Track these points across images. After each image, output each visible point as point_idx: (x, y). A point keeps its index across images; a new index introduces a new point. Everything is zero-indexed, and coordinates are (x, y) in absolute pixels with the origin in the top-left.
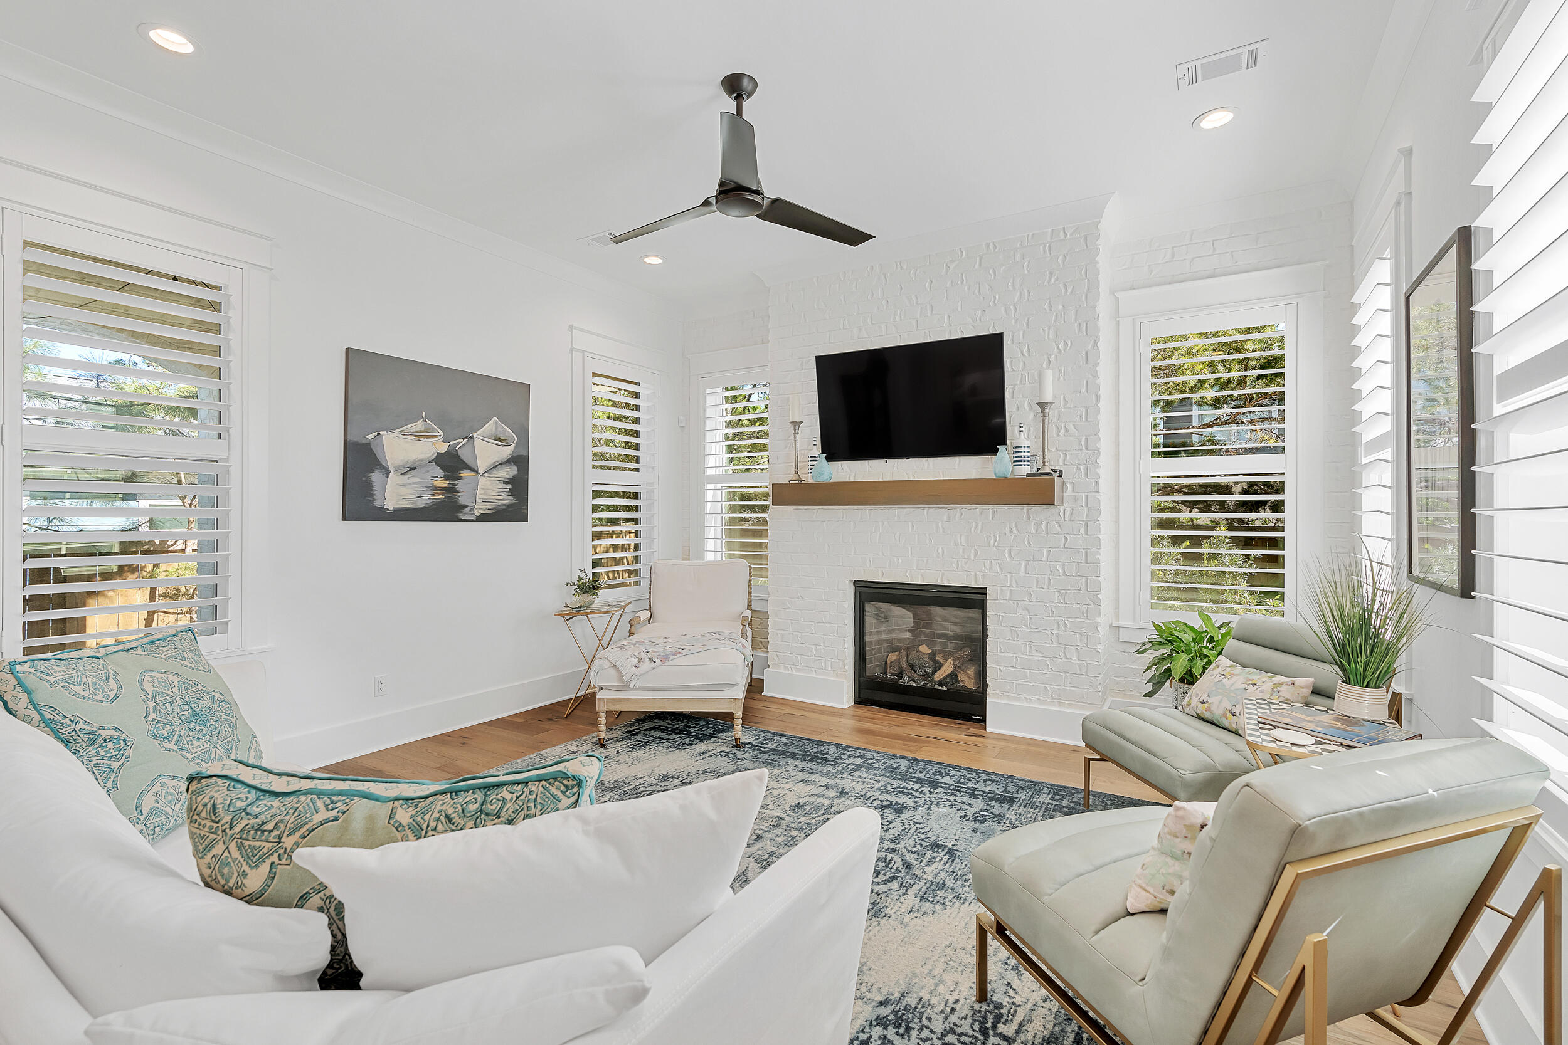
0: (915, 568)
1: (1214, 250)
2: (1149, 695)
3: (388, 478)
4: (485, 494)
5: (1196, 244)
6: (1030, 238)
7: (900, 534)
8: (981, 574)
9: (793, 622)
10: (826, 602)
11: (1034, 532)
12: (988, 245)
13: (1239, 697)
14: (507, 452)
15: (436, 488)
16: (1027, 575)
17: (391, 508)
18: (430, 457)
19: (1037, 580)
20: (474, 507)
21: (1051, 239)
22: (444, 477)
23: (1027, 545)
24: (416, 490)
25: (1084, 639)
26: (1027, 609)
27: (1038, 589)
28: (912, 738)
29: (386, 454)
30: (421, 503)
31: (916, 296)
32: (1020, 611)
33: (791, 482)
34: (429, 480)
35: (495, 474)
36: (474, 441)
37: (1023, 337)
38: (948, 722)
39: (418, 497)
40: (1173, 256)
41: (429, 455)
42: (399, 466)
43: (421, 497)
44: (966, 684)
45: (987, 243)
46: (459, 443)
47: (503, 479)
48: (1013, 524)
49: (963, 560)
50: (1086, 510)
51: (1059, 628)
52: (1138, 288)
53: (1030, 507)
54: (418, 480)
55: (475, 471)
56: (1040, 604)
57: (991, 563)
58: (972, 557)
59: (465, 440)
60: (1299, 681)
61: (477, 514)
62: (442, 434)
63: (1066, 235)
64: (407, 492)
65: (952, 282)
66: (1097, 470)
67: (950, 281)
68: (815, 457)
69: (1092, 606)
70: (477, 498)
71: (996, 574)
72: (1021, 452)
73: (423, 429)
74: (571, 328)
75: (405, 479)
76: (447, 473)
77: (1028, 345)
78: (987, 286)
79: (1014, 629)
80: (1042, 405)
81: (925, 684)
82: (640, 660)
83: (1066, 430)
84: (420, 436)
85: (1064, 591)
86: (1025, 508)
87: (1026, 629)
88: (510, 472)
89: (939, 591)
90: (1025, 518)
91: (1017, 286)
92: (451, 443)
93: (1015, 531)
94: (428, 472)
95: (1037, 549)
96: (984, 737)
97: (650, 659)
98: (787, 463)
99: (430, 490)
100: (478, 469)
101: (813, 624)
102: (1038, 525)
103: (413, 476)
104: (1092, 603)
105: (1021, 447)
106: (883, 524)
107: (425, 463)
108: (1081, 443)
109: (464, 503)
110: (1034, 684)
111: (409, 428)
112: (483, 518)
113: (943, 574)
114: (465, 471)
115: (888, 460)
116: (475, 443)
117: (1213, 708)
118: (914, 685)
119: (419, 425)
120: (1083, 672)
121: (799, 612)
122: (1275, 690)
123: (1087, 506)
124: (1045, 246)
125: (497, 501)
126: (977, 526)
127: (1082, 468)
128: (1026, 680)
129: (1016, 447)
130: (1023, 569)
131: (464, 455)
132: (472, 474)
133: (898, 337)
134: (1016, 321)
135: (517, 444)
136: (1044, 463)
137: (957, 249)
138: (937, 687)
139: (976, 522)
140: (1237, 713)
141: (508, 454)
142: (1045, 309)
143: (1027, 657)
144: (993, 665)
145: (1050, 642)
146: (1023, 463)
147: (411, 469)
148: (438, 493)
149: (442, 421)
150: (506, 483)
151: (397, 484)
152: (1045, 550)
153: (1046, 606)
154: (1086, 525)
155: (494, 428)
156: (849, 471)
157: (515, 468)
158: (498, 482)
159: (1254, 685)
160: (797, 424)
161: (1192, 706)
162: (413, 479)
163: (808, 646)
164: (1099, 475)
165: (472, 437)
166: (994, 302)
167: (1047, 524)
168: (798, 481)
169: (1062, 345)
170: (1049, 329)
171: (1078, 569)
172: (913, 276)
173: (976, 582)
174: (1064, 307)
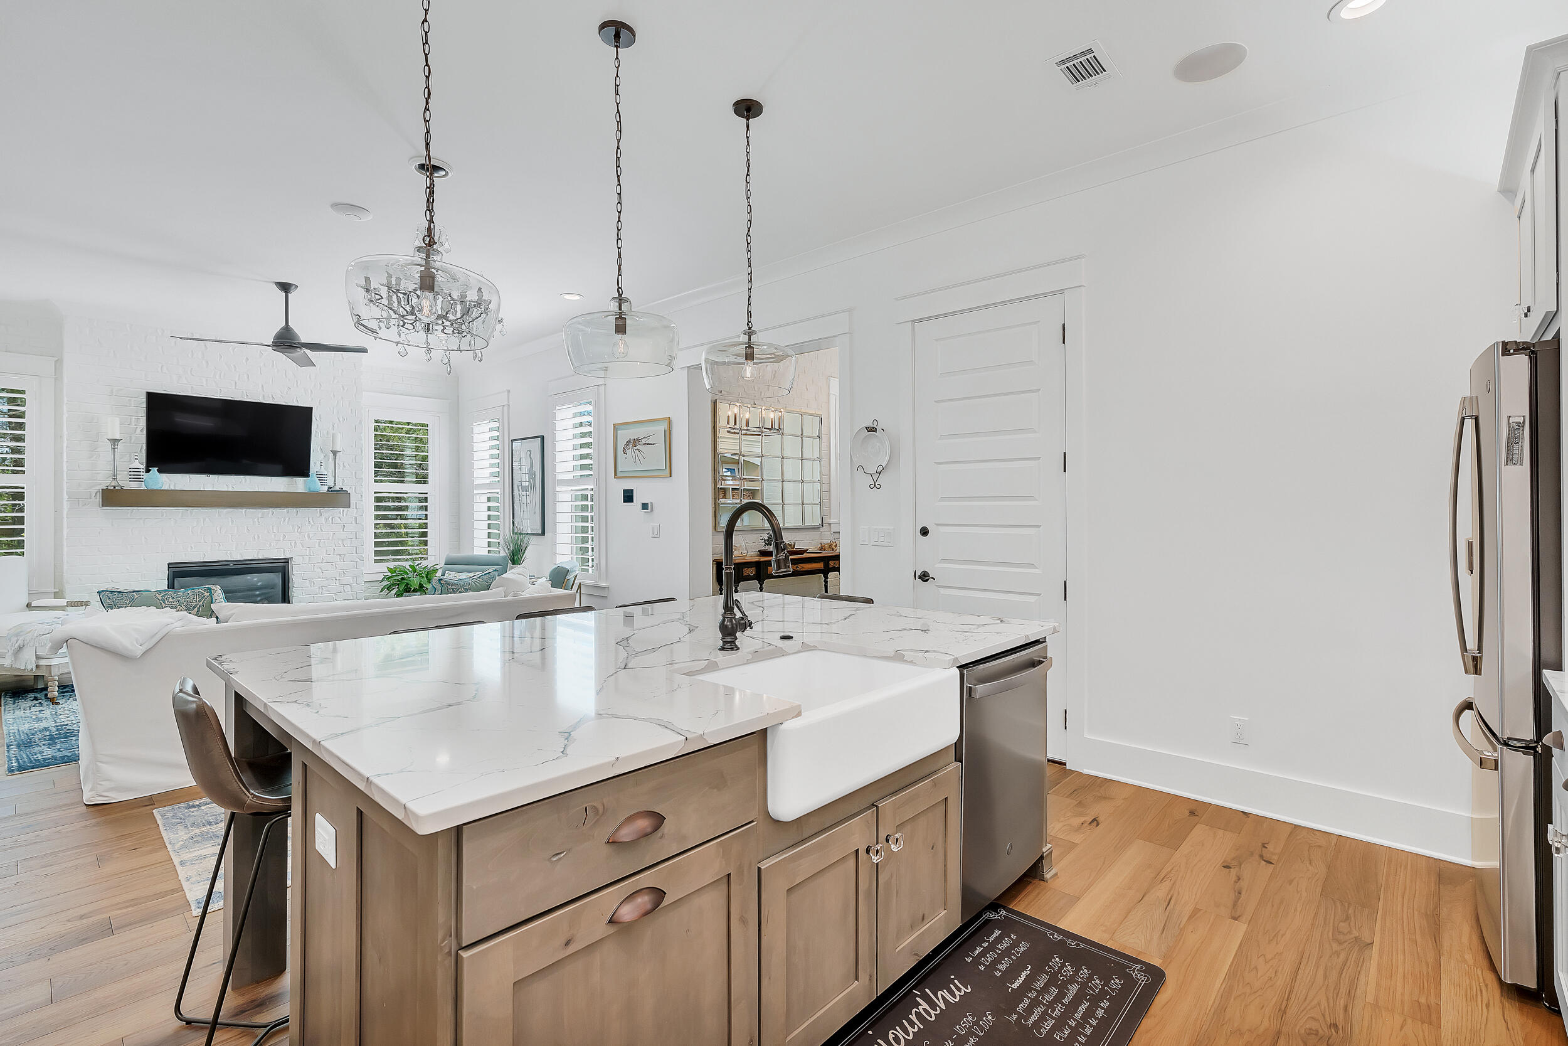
0: (234, 550)
1: (403, 380)
5: (395, 375)
7: (221, 527)
8: (287, 550)
11: (324, 523)
16: (320, 548)
19: (326, 551)
21: (334, 358)
23: (320, 530)
25: (354, 580)
26: (320, 568)
27: (327, 555)
31: (234, 365)
32: (314, 570)
33: (109, 487)
37: (317, 410)
40: (383, 378)
48: (310, 519)
49: (274, 541)
50: (356, 510)
51: (338, 576)
52: (368, 392)
56: (328, 563)
57: (295, 542)
58: (281, 539)
63: (343, 358)
68: (139, 469)
69: (359, 563)
71: (298, 549)
72: (322, 477)
78: (290, 373)
79: (312, 579)
80: (335, 453)
83: (344, 466)
85: (343, 555)
87: (320, 579)
90: (318, 515)
91: (312, 378)
93: (312, 522)
95: (326, 532)
102: (327, 519)
104: (359, 561)
105: (322, 474)
108: (352, 474)
113: (258, 551)
115: (210, 475)
123: (356, 508)
126: (284, 520)
127: (353, 487)
129: (319, 474)
130: (317, 544)
133: (219, 390)
134: (312, 399)
136: (335, 484)
139: (283, 518)
145: (333, 584)
146: (323, 483)
152: (331, 532)
153: (332, 565)
154: (357, 518)
166: (297, 384)
167: (332, 518)
168: (115, 487)
169: (341, 419)
170: (333, 409)
171: (351, 543)
172: (232, 351)
173: (284, 554)
174: (342, 398)
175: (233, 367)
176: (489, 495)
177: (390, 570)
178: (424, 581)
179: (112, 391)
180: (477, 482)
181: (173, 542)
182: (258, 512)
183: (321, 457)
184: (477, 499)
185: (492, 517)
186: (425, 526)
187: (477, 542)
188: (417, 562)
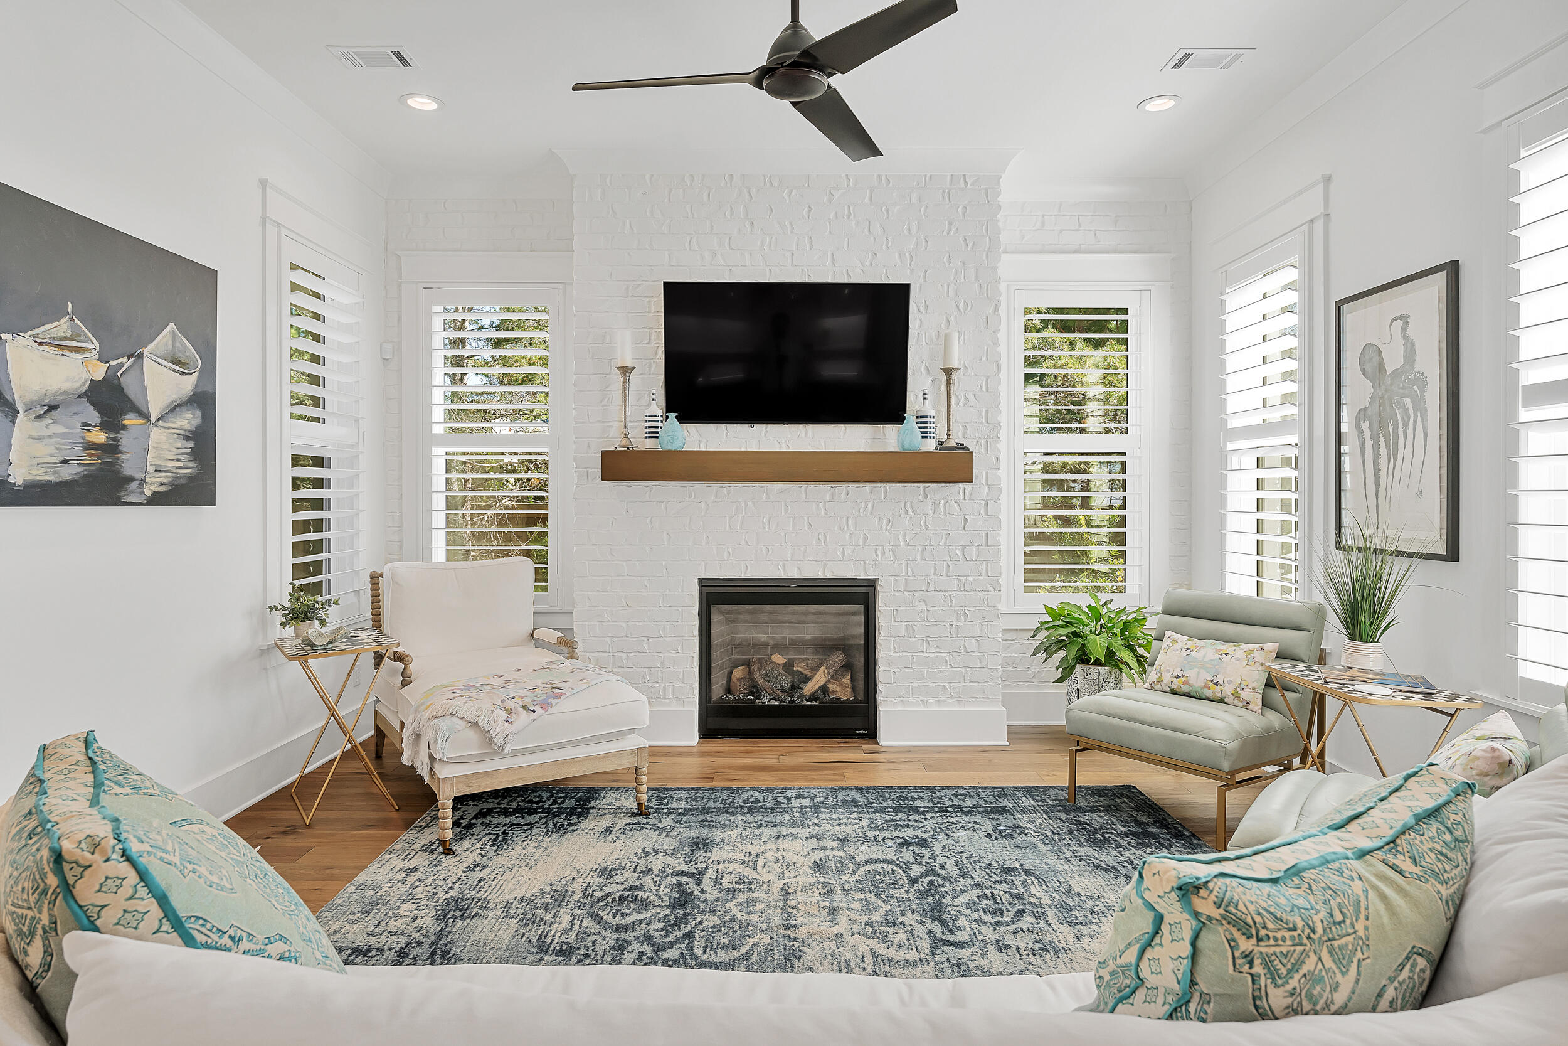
0: (789, 559)
1: (1080, 225)
2: (1060, 680)
3: (14, 424)
4: (159, 457)
5: (1064, 215)
6: (927, 179)
7: (770, 518)
8: (872, 562)
9: (615, 639)
10: (665, 609)
11: (931, 513)
12: (880, 177)
13: (1217, 667)
14: (187, 384)
15: (89, 446)
16: (924, 562)
17: (19, 482)
18: (79, 388)
19: (935, 568)
20: (144, 480)
21: (951, 185)
22: (101, 425)
23: (924, 528)
24: (57, 449)
25: (985, 628)
26: (924, 601)
27: (936, 577)
28: (815, 766)
29: (12, 378)
30: (67, 473)
31: (791, 224)
32: (917, 604)
33: (618, 449)
34: (78, 430)
35: (172, 422)
36: (143, 362)
37: (920, 290)
38: (830, 743)
39: (62, 462)
40: (1043, 224)
41: (78, 385)
42: (32, 402)
43: (65, 461)
44: (839, 695)
45: (879, 175)
46: (122, 365)
47: (178, 432)
48: (908, 505)
49: (851, 547)
50: (986, 488)
51: (958, 619)
52: (1013, 253)
53: (927, 485)
54: (60, 429)
55: (145, 416)
56: (939, 593)
57: (883, 549)
58: (861, 544)
59: (131, 360)
60: (1267, 646)
61: (148, 493)
62: (97, 344)
63: (966, 183)
64: (48, 452)
65: (836, 213)
66: (998, 445)
67: (834, 213)
68: (656, 416)
69: (993, 592)
70: (148, 463)
71: (889, 562)
72: (926, 422)
73: (69, 335)
74: (263, 183)
75: (39, 429)
76: (106, 419)
77: (925, 301)
78: (878, 225)
79: (910, 624)
80: (948, 371)
81: (793, 701)
82: (509, 711)
83: (967, 399)
84: (64, 347)
85: (964, 578)
86: (922, 486)
87: (924, 624)
88: (189, 420)
89: (799, 586)
90: (921, 497)
91: (914, 231)
92: (112, 363)
93: (910, 512)
94: (76, 414)
95: (935, 532)
96: (878, 753)
97: (524, 707)
98: (604, 422)
99: (79, 448)
100: (149, 413)
101: (645, 639)
102: (936, 506)
103: (54, 423)
104: (992, 590)
105: (927, 417)
106: (746, 506)
107: (72, 397)
108: (981, 415)
109: (130, 474)
110: (932, 685)
111: (48, 330)
112: (156, 500)
113: (825, 565)
114: (131, 415)
115: (755, 425)
116: (145, 365)
117: (1192, 681)
118: (776, 703)
119: (61, 327)
120: (984, 664)
121: (624, 625)
122: (1249, 656)
123: (985, 484)
124: (944, 192)
125: (175, 470)
126: (866, 506)
127: (983, 442)
128: (923, 681)
129: (921, 417)
130: (919, 556)
131: (129, 385)
132: (140, 421)
133: (768, 270)
134: (912, 270)
135: (201, 371)
136: (949, 435)
137: (843, 175)
138: (805, 703)
139: (866, 502)
140: (1221, 682)
141: (190, 388)
142: (944, 263)
143: (924, 654)
144: (886, 668)
145: (949, 635)
146: (928, 435)
147: (52, 408)
148: (92, 455)
149: (99, 323)
150: (187, 438)
151: (30, 437)
152: (944, 532)
153: (945, 596)
154: (987, 504)
155: (170, 343)
156: (698, 437)
157: (198, 413)
158: (176, 436)
159: (1226, 654)
160: (626, 371)
161: (1164, 682)
162: (54, 427)
163: (637, 670)
164: (999, 451)
165: (141, 356)
166: (886, 244)
167: (946, 504)
168: (628, 448)
169: (961, 306)
170: (948, 285)
171: (978, 553)
172: (786, 197)
173: (866, 573)
174: (964, 263)
175: (788, 226)
176: (1260, 453)
177: (1049, 611)
178: (1117, 643)
179: (627, 289)
180: (1233, 423)
181: (704, 542)
182: (825, 491)
183: (927, 384)
184: (1234, 462)
185: (1266, 505)
186: (1123, 522)
187: (1233, 563)
188: (1103, 597)
